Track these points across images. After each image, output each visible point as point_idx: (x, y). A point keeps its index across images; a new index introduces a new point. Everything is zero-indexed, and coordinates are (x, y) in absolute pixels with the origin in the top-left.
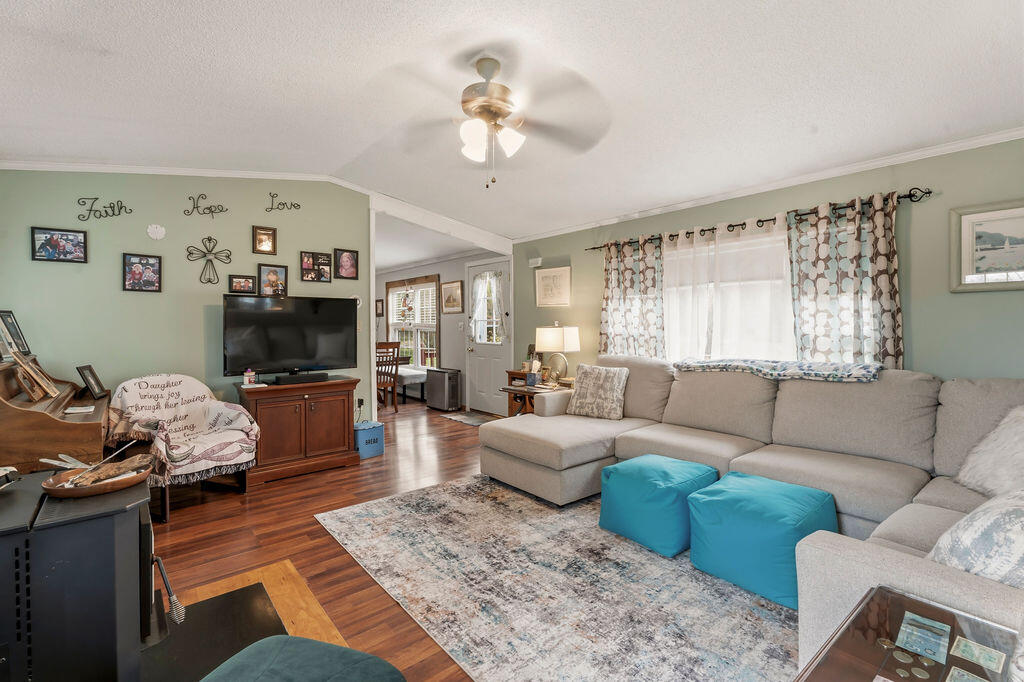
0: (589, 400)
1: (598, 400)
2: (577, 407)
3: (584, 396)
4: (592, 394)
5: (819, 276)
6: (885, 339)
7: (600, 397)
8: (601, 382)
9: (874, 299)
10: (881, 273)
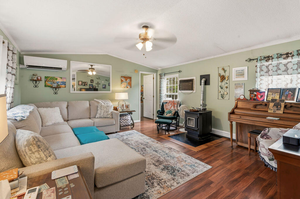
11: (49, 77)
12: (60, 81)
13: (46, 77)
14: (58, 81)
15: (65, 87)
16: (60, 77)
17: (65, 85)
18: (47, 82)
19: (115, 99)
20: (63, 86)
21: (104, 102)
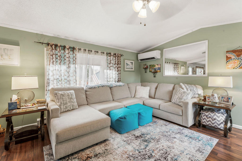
0: (69, 104)
1: (72, 103)
2: (64, 109)
3: (66, 104)
4: (69, 102)
5: (111, 66)
6: (119, 78)
7: (73, 102)
8: (70, 97)
9: (117, 71)
10: (116, 67)
11: (151, 65)
12: (157, 67)
13: (150, 66)
14: (156, 67)
15: (160, 72)
16: (157, 64)
17: (160, 70)
18: (150, 69)
19: (209, 85)
20: (159, 71)
21: (188, 87)
